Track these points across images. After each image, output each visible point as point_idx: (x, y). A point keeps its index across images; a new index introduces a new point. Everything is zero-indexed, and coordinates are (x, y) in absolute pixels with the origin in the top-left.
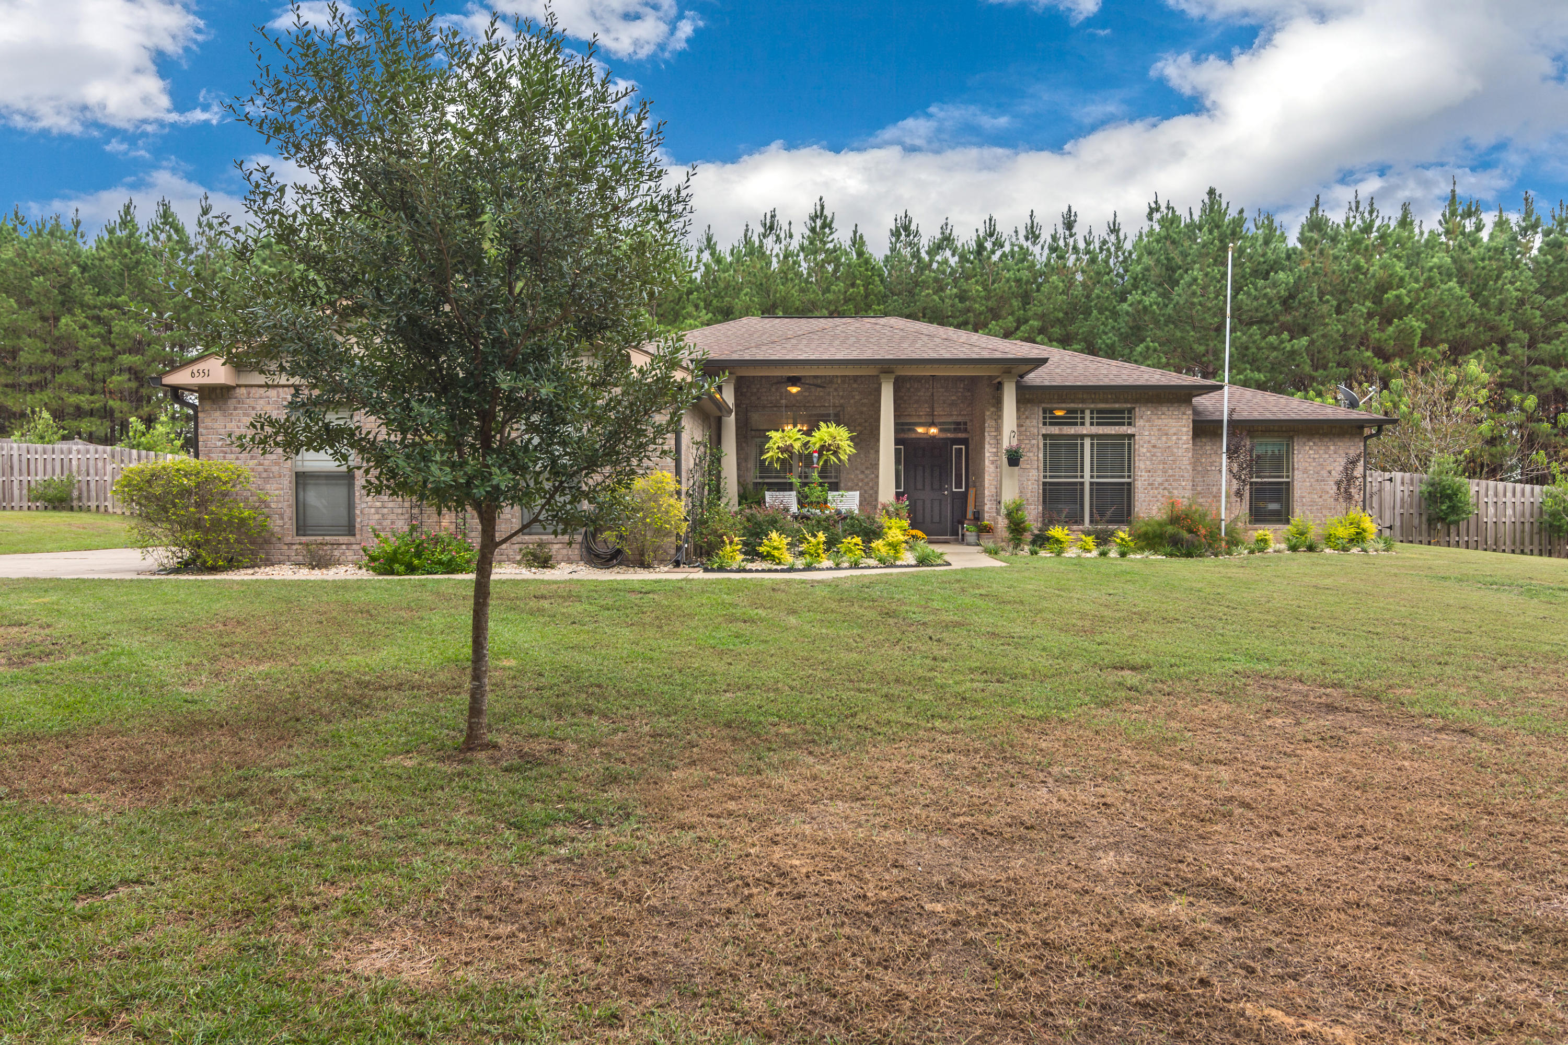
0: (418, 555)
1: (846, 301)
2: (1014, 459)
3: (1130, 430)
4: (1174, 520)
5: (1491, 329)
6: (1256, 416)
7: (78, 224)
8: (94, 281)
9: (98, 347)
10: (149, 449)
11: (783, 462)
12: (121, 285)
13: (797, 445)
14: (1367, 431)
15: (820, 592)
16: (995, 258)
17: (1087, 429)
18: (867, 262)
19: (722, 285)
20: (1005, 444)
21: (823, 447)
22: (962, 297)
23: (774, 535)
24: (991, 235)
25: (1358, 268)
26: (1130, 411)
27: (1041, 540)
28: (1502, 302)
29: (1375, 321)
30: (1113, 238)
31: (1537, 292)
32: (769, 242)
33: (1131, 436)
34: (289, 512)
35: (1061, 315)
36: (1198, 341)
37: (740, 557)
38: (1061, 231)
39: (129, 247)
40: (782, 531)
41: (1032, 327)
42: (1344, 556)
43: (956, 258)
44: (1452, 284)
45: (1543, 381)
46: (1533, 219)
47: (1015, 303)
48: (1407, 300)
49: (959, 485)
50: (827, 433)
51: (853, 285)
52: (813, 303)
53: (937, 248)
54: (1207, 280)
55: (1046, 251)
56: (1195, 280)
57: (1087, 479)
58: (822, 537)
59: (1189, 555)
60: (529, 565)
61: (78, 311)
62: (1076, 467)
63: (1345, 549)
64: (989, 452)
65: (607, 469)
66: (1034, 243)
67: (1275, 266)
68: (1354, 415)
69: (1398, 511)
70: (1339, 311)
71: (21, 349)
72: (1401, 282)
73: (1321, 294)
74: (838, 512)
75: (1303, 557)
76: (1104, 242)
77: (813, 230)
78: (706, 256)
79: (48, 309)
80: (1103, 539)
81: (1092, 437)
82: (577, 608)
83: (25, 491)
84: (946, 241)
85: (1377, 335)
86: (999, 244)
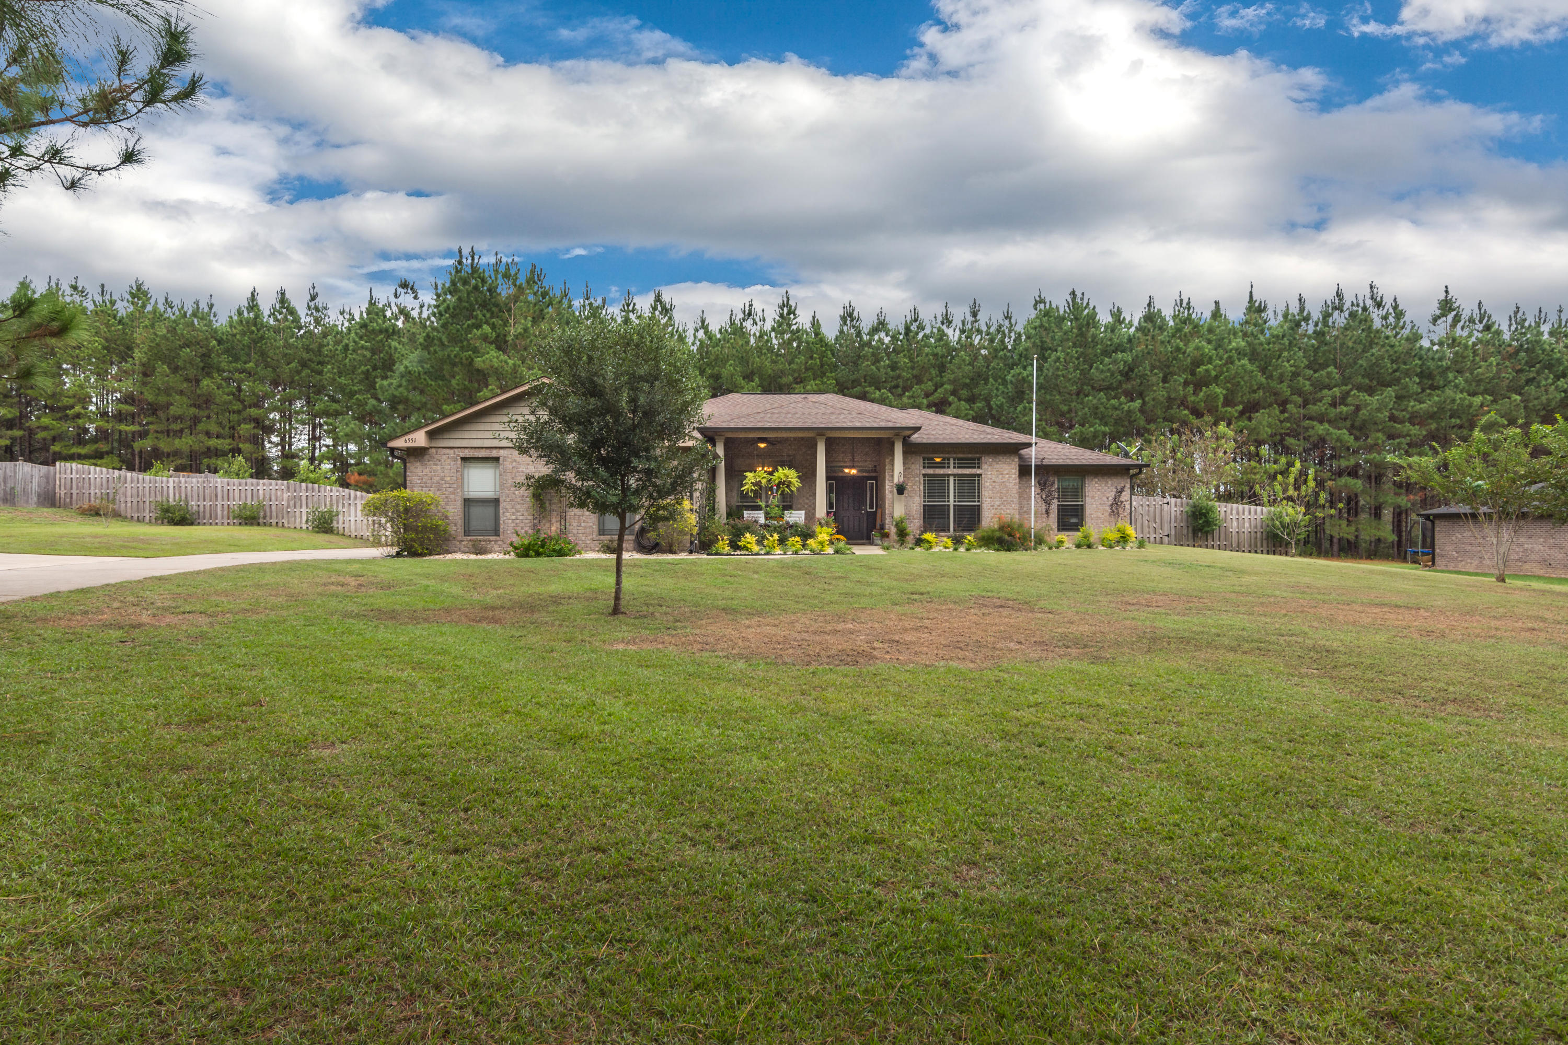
0: (543, 546)
1: (807, 369)
2: (901, 490)
3: (979, 472)
4: (1002, 528)
5: (1275, 394)
6: (1061, 462)
7: (211, 306)
8: (227, 351)
9: (230, 402)
10: (313, 483)
11: (755, 492)
12: (249, 355)
13: (764, 482)
14: (1132, 472)
15: (771, 564)
16: (920, 336)
17: (951, 471)
18: (821, 340)
19: (713, 358)
20: (896, 480)
21: (780, 483)
22: (894, 367)
23: (748, 535)
24: (916, 320)
25: (1178, 349)
26: (979, 459)
27: (919, 542)
28: (1282, 375)
29: (1190, 389)
30: (1007, 323)
31: (1308, 367)
32: (748, 324)
33: (979, 475)
34: (460, 522)
35: (968, 381)
36: (1064, 401)
37: (727, 548)
38: (970, 319)
39: (255, 325)
40: (752, 533)
41: (946, 390)
42: (1110, 551)
43: (889, 338)
44: (1245, 361)
45: (1311, 432)
46: (1305, 313)
47: (934, 372)
48: (1213, 373)
49: (871, 507)
50: (783, 473)
51: (811, 358)
52: (782, 372)
53: (875, 330)
54: (1068, 358)
55: (958, 332)
56: (1059, 358)
57: (952, 503)
58: (776, 536)
59: (1009, 550)
60: (605, 552)
61: (216, 375)
62: (944, 494)
63: (1111, 547)
64: (888, 486)
65: (672, 497)
66: (948, 327)
67: (1119, 348)
68: (1124, 461)
69: (1173, 524)
70: (1165, 380)
71: (172, 404)
72: (1210, 361)
73: (1153, 367)
74: (788, 523)
75: (1084, 550)
76: (1000, 326)
77: (781, 316)
78: (701, 334)
79: (192, 372)
80: (957, 541)
81: (955, 475)
82: (641, 571)
83: (226, 512)
84: (881, 326)
85: (1193, 398)
86: (921, 327)
